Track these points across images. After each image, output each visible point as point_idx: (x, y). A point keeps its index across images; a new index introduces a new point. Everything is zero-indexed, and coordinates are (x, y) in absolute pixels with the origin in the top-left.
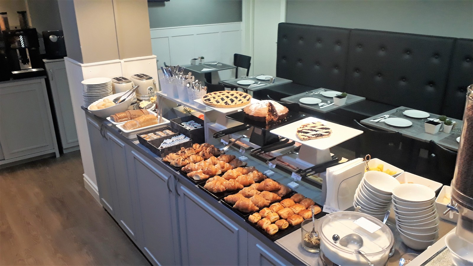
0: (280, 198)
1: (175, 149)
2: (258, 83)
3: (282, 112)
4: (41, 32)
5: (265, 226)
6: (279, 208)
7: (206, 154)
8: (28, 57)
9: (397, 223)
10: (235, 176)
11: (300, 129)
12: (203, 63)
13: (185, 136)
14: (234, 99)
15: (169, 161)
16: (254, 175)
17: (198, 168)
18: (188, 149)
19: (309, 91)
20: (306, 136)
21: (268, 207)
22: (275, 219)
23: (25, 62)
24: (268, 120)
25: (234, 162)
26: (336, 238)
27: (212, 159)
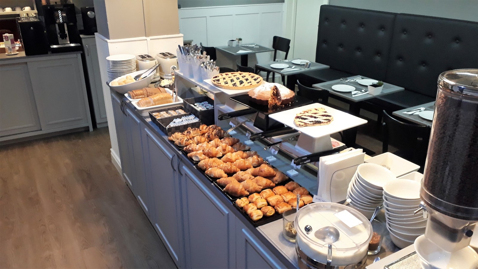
0: (274, 185)
1: (182, 129)
2: (292, 68)
3: (286, 96)
4: (80, 8)
5: (249, 211)
6: (269, 195)
7: (211, 136)
8: (67, 32)
9: (387, 221)
10: (233, 159)
11: (299, 115)
12: (240, 44)
13: (195, 116)
14: (244, 81)
15: (174, 140)
16: (253, 160)
17: (199, 149)
18: (194, 129)
19: (343, 78)
20: (302, 122)
21: (259, 192)
22: (263, 205)
23: (63, 36)
24: (271, 104)
25: (237, 145)
26: (308, 229)
27: (216, 141)
